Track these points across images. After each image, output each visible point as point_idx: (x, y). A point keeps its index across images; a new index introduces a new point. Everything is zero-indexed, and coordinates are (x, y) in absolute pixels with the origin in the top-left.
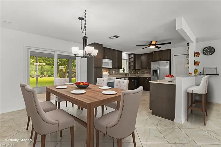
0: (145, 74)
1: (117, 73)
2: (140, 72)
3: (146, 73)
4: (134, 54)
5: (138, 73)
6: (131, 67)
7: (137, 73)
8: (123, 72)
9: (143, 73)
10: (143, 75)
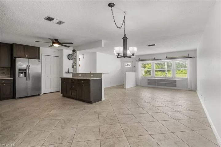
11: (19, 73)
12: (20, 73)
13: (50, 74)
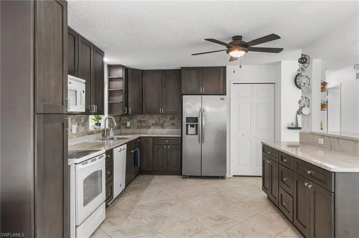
0: (149, 128)
1: (82, 129)
2: (135, 121)
3: (153, 124)
4: (127, 70)
5: (129, 124)
6: (115, 107)
7: (126, 124)
8: (97, 124)
9: (144, 125)
10: (143, 130)
11: (187, 125)
12: (189, 126)
13: (250, 130)
